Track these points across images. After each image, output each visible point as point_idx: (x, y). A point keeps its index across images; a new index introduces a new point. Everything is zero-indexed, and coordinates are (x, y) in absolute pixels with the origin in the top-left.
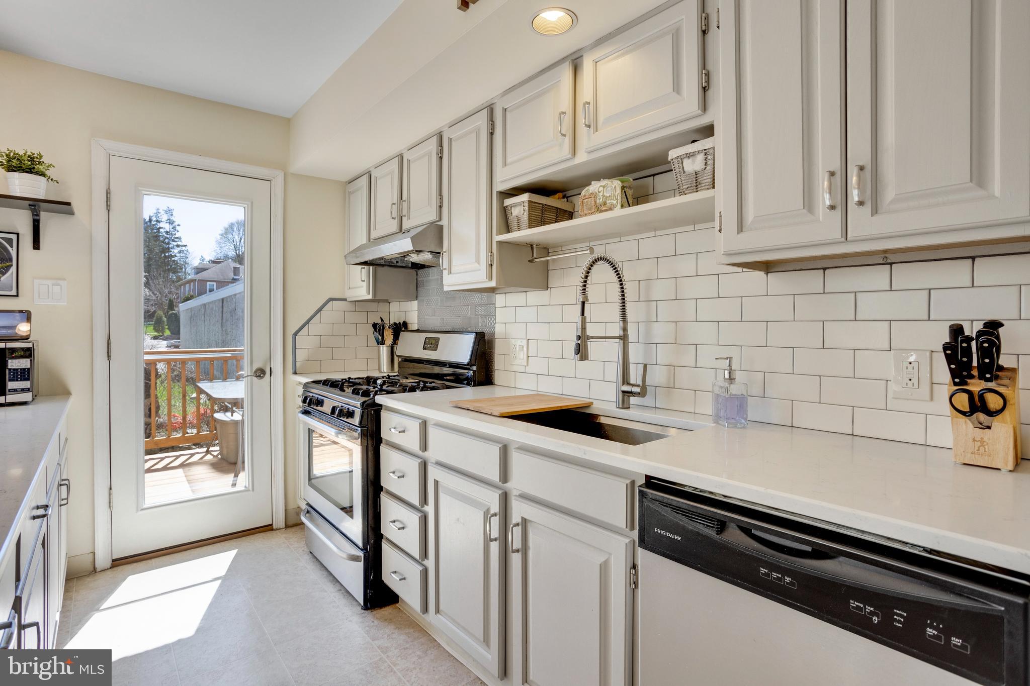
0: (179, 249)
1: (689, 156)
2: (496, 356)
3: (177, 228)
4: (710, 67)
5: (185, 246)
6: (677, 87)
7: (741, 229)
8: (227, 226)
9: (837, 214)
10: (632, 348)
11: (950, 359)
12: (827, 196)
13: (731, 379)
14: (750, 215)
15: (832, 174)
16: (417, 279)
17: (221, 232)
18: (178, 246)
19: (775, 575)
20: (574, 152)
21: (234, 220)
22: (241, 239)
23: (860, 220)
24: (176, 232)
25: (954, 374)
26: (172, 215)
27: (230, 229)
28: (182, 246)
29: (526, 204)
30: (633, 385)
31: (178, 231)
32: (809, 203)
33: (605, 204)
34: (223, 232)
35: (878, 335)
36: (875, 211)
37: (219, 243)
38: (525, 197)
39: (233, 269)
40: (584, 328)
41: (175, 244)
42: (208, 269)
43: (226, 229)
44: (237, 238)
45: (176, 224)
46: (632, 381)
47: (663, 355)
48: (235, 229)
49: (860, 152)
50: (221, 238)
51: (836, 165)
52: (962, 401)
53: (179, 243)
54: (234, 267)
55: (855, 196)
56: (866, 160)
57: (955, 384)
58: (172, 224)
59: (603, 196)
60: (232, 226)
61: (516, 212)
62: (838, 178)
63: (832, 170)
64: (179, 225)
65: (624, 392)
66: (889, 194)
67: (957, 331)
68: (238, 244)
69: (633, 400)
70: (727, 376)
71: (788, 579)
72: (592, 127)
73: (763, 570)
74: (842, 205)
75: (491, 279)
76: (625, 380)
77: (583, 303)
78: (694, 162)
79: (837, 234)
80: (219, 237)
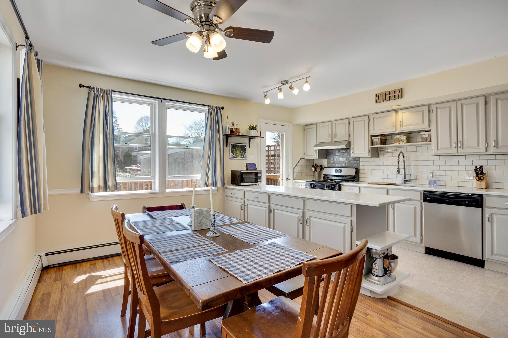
0: (118, 130)
1: (425, 134)
2: (360, 174)
3: (117, 120)
4: (430, 119)
5: (121, 128)
6: (423, 122)
7: (437, 150)
8: (140, 119)
9: (456, 149)
10: (406, 171)
11: (475, 172)
12: (454, 145)
13: (433, 177)
14: (439, 147)
15: (455, 142)
16: (327, 153)
17: (137, 122)
18: (118, 128)
19: (449, 201)
20: (396, 130)
21: (143, 116)
22: (146, 124)
23: (460, 150)
24: (117, 122)
25: (476, 174)
26: (115, 114)
27: (141, 120)
28: (120, 128)
29: (379, 139)
30: (407, 179)
31: (118, 122)
32: (451, 146)
33: (401, 140)
34: (138, 122)
35: (463, 168)
36: (463, 149)
37: (136, 127)
38: (379, 137)
39: (145, 139)
40: (399, 167)
41: (117, 127)
42: (133, 139)
43: (140, 120)
44: (144, 125)
45: (117, 118)
46: (407, 178)
47: (413, 173)
48: (143, 120)
49: (460, 139)
50: (137, 125)
51: (456, 141)
52: (477, 178)
53: (118, 127)
54: (146, 138)
55: (459, 145)
56: (461, 140)
57: (476, 175)
58: (115, 118)
59: (401, 139)
60: (142, 118)
61: (375, 140)
62: (456, 143)
63: (455, 141)
64: (118, 119)
65: (405, 181)
66: (465, 146)
67: (476, 167)
68: (145, 127)
69: (407, 182)
70: (432, 176)
71: (451, 201)
72: (401, 126)
73: (447, 201)
74: (457, 147)
75: (369, 155)
76: (405, 178)
77: (399, 162)
78: (426, 136)
79: (456, 152)
80: (136, 124)
